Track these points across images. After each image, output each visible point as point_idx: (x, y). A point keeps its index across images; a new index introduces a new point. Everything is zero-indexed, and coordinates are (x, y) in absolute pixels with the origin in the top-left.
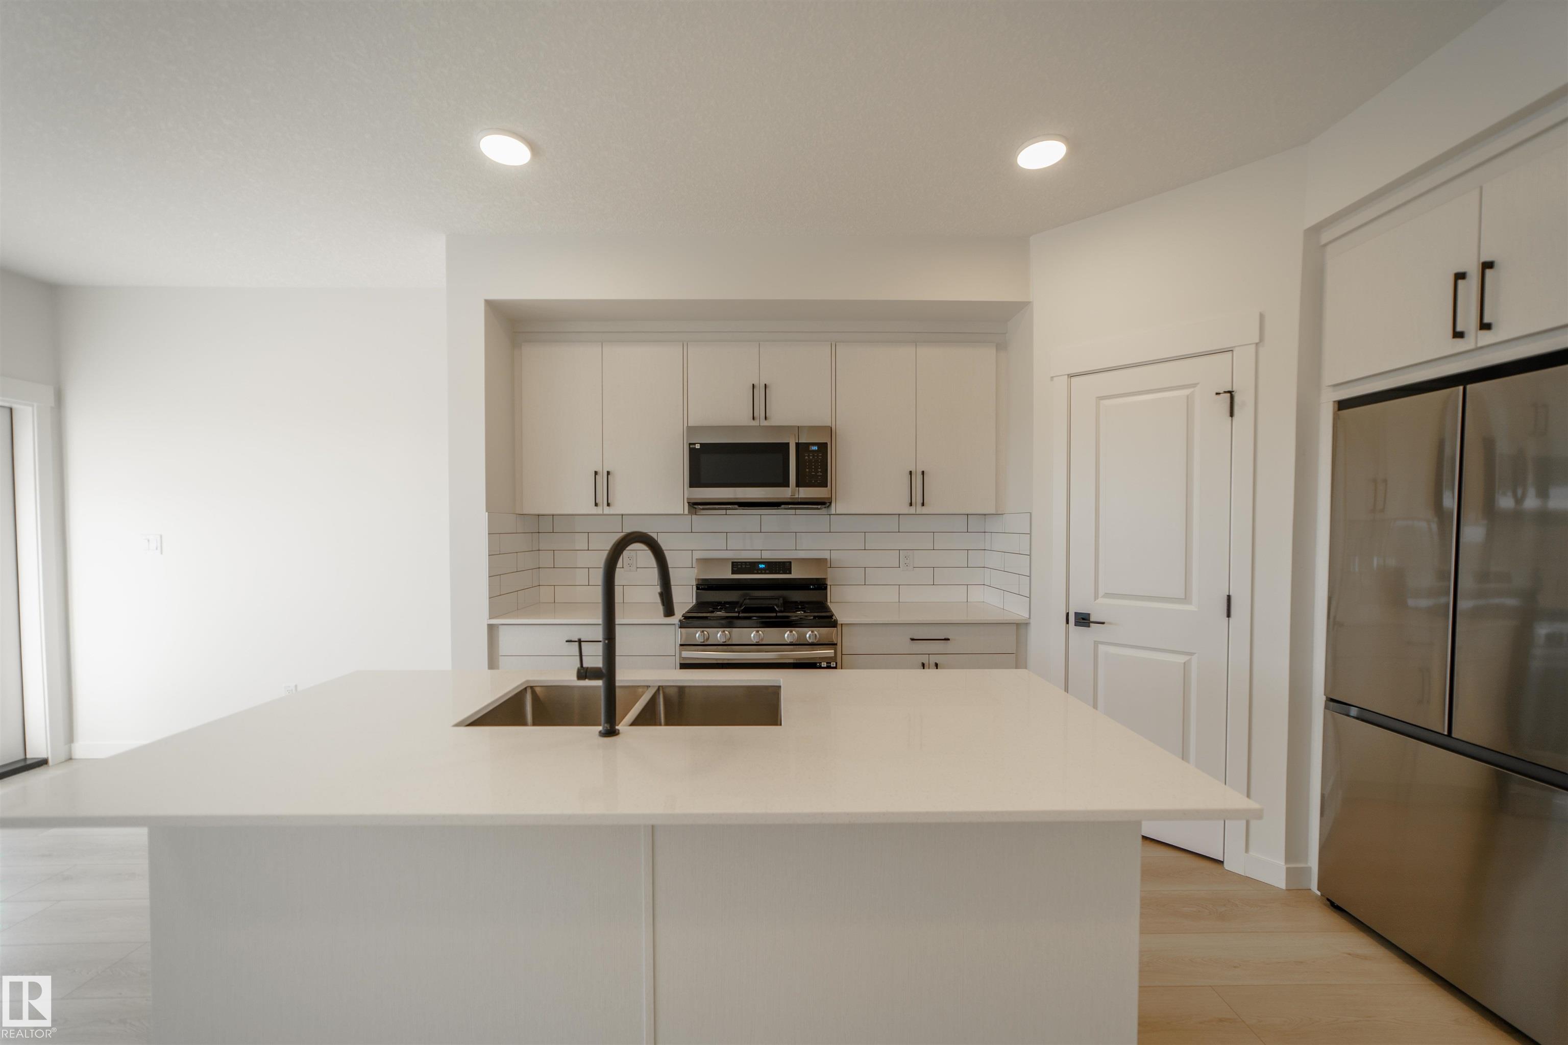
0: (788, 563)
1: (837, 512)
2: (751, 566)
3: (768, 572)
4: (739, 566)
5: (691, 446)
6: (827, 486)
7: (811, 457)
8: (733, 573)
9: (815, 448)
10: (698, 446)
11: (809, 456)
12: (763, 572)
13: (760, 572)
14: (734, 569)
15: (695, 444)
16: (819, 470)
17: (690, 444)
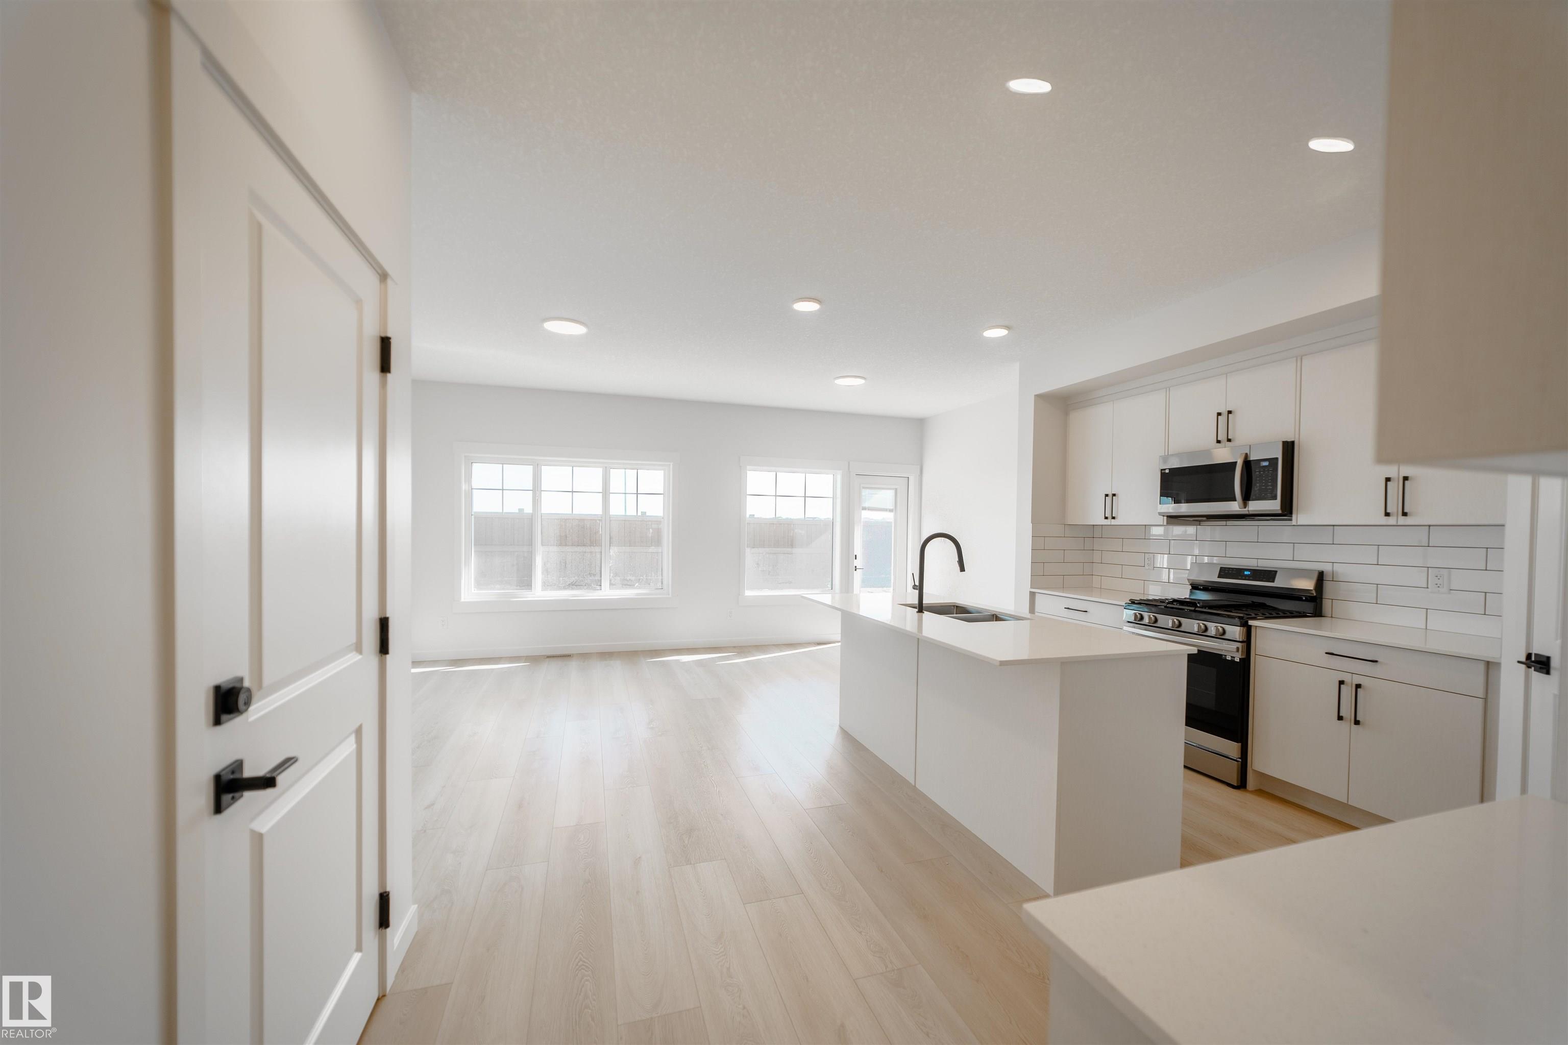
0: (1273, 572)
1: (1299, 524)
2: (1237, 572)
3: (1251, 578)
4: (1226, 571)
5: (1163, 471)
6: (1276, 499)
7: (1262, 472)
8: (1219, 577)
9: (1266, 464)
10: (1167, 471)
11: (1260, 472)
12: (1247, 578)
13: (1244, 578)
14: (1222, 573)
15: (1165, 469)
16: (1270, 484)
17: (1162, 470)
